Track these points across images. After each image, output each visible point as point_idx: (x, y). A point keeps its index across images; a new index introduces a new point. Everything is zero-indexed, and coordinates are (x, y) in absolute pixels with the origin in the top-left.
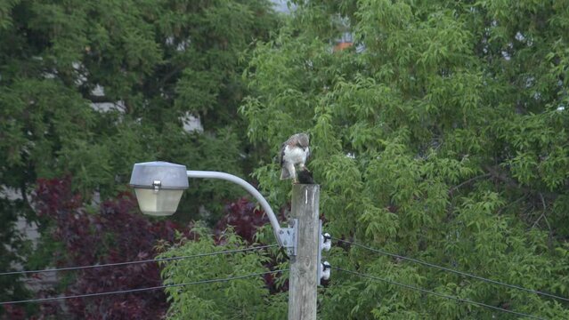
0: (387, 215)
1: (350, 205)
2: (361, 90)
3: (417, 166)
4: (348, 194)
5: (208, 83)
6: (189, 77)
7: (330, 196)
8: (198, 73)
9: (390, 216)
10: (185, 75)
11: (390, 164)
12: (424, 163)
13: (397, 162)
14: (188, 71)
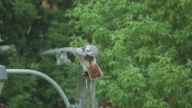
0: (162, 104)
1: (137, 98)
2: (143, 26)
3: (179, 71)
4: (136, 91)
5: (68, 30)
6: (56, 27)
7: (125, 93)
8: (61, 24)
9: (163, 104)
10: (54, 25)
11: (162, 70)
12: (184, 69)
13: (167, 69)
14: (55, 22)
